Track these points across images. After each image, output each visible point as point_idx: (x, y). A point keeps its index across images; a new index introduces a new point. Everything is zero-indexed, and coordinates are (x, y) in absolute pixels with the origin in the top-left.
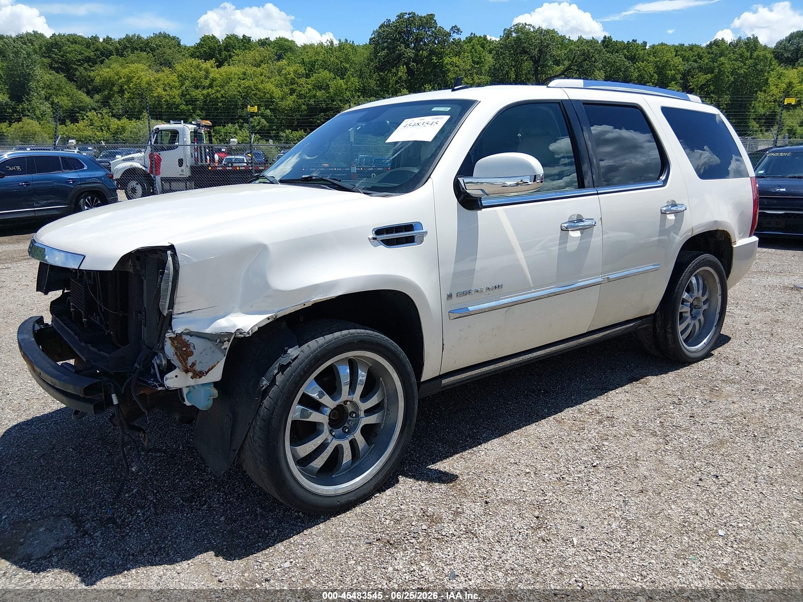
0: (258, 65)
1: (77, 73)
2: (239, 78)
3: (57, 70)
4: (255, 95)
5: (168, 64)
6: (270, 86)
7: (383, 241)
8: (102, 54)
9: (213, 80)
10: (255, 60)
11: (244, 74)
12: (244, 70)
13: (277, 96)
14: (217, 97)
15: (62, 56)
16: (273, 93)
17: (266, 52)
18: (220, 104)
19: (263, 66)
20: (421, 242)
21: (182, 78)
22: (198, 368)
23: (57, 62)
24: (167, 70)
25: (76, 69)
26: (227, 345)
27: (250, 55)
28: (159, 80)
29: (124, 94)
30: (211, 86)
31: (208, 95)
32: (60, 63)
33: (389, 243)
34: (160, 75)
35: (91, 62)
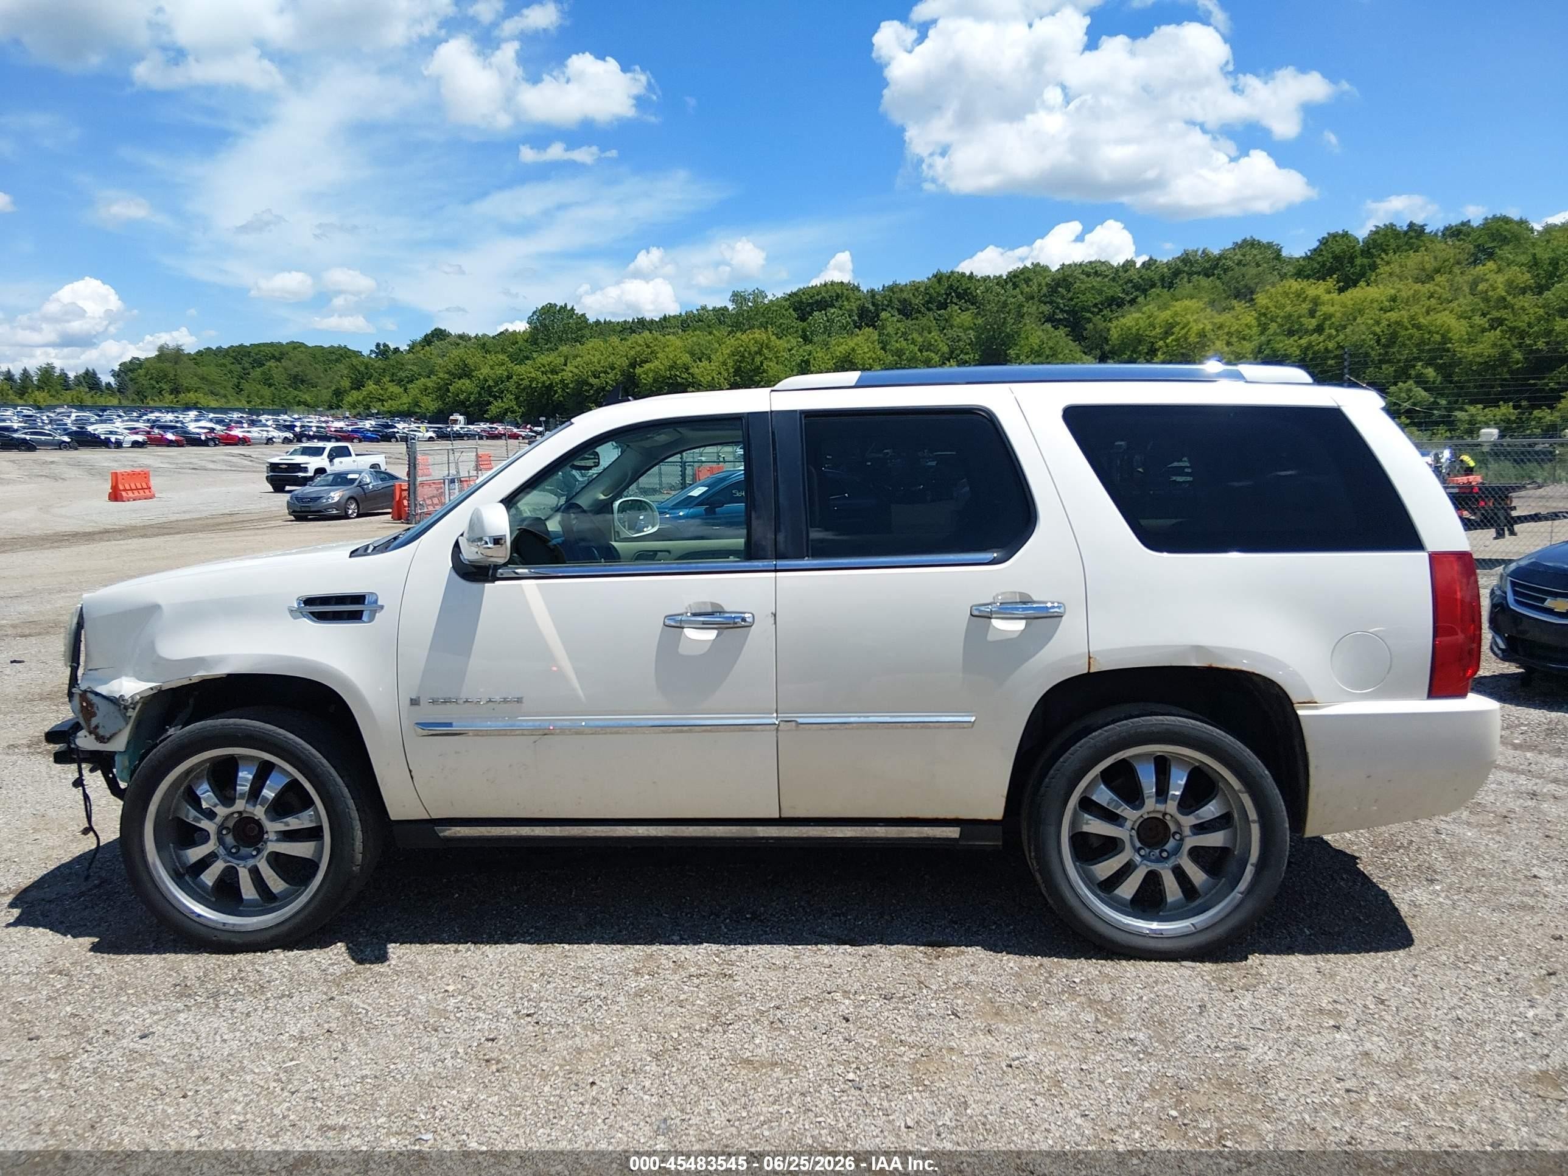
0: (1430, 278)
1: (1090, 326)
2: (1381, 309)
3: (1056, 323)
4: (1411, 337)
5: (1246, 294)
6: (1446, 319)
7: (312, 613)
8: (1137, 287)
9: (1328, 317)
10: (1424, 270)
11: (1393, 299)
12: (1393, 292)
13: (1456, 337)
14: (1326, 349)
15: (1071, 299)
16: (1449, 331)
17: (1448, 250)
18: (1330, 362)
19: (1438, 278)
20: (371, 619)
21: (1264, 320)
22: (101, 732)
23: (1062, 311)
24: (1239, 306)
25: (1089, 320)
26: (132, 714)
27: (1413, 260)
28: (1220, 327)
29: (1156, 355)
30: (1319, 329)
31: (1310, 346)
32: (1065, 311)
33: (321, 617)
34: (1226, 318)
35: (1115, 303)
